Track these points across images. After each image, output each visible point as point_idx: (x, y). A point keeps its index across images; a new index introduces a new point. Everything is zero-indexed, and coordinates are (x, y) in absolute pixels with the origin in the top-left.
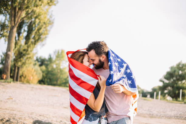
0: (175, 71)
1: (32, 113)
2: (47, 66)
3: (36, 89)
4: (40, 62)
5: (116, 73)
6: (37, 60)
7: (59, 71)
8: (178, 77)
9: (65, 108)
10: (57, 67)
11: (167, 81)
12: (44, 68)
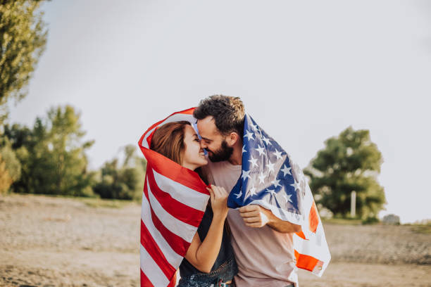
0: (337, 150)
1: (9, 269)
2: (31, 147)
3: (10, 205)
4: (14, 137)
5: (255, 175)
6: (7, 133)
7: (62, 158)
8: (345, 164)
9: (87, 249)
10: (56, 150)
11: (318, 174)
12: (24, 151)
